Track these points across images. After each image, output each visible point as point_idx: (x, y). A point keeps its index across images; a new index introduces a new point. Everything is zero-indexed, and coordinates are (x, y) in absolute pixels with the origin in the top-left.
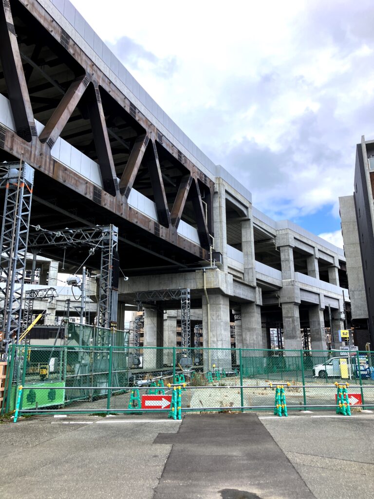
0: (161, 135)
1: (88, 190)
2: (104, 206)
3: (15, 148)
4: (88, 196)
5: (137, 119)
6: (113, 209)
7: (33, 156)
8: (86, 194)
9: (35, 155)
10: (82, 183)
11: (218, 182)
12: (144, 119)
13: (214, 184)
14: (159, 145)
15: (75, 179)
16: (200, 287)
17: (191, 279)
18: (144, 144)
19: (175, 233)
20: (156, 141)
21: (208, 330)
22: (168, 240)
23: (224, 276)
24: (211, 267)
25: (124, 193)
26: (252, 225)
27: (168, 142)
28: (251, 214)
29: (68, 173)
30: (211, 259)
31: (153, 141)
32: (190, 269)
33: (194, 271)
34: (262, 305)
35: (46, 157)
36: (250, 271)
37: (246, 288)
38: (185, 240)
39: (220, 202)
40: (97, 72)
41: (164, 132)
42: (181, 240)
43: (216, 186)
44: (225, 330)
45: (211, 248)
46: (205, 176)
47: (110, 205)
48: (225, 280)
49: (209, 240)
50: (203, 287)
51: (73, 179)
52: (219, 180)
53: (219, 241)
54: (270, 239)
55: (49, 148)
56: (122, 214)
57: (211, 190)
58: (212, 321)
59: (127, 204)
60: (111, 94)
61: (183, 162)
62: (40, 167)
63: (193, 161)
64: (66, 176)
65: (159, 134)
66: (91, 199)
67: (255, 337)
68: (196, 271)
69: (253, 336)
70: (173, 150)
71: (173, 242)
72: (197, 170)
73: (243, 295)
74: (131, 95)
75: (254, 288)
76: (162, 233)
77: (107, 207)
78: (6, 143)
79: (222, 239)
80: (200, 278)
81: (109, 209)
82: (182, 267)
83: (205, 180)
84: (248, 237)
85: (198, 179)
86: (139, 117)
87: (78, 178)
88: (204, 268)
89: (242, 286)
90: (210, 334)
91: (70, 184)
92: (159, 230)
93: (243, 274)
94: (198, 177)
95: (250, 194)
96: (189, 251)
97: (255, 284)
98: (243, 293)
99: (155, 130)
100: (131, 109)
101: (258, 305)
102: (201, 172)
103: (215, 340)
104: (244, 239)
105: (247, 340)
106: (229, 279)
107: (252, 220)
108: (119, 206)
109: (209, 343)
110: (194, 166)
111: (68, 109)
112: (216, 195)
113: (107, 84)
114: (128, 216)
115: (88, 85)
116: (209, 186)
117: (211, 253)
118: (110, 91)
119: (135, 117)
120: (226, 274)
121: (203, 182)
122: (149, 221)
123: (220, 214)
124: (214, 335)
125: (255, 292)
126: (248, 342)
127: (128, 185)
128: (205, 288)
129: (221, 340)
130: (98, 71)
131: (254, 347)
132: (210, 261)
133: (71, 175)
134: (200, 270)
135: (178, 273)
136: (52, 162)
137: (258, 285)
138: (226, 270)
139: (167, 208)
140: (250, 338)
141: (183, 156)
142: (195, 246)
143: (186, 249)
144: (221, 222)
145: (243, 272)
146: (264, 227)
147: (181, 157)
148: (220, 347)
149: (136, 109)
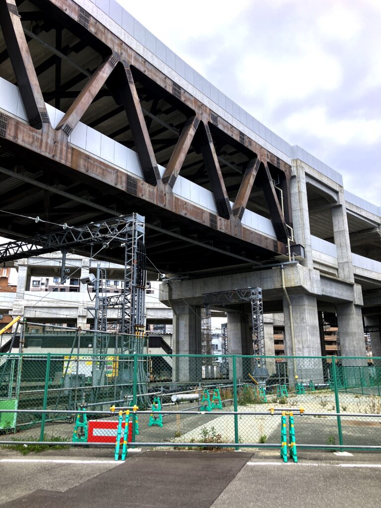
0: (216, 115)
1: (119, 180)
2: (141, 198)
3: (20, 136)
4: (119, 187)
5: (183, 99)
6: (154, 201)
7: (44, 145)
8: (116, 184)
9: (47, 143)
10: (111, 173)
11: (295, 165)
12: (192, 99)
13: (290, 167)
14: (213, 128)
15: (101, 168)
16: (278, 286)
17: (267, 278)
18: (192, 126)
19: (239, 225)
20: (209, 123)
21: (291, 335)
22: (229, 233)
23: (308, 272)
24: (290, 262)
25: (167, 182)
26: (345, 212)
27: (226, 124)
28: (342, 200)
29: (92, 162)
30: (290, 253)
31: (205, 123)
32: (266, 266)
33: (270, 268)
34: (363, 304)
35: (62, 144)
36: (346, 265)
37: (340, 286)
38: (252, 232)
39: (299, 187)
40: (127, 51)
41: (219, 112)
42: (247, 232)
43: (294, 169)
44: (313, 335)
45: (289, 240)
46: (278, 159)
47: (150, 195)
48: (308, 277)
49: (287, 232)
50: (282, 285)
51: (98, 169)
52: (296, 162)
53: (300, 232)
54: (373, 228)
55: (65, 135)
56: (165, 206)
57: (287, 174)
58: (295, 325)
59: (171, 194)
60: (146, 73)
61: (246, 144)
62: (53, 156)
63: (260, 143)
64: (89, 164)
65: (212, 115)
66: (124, 189)
67: (355, 343)
68: (273, 268)
69: (353, 341)
70: (232, 132)
71: (236, 235)
72: (266, 153)
73: (335, 294)
74: (174, 73)
75: (351, 285)
76: (221, 225)
77: (146, 198)
78: (8, 131)
79: (303, 229)
80: (277, 276)
81: (147, 200)
82: (256, 265)
83: (278, 163)
84: (342, 225)
85: (268, 163)
86: (185, 97)
87: (106, 167)
88: (282, 264)
89: (334, 284)
90: (295, 341)
91: (95, 174)
92: (216, 222)
93: (337, 269)
94: (268, 160)
95: (341, 176)
96: (258, 245)
97: (353, 281)
98: (335, 292)
99: (208, 111)
100: (174, 89)
101: (357, 306)
102: (272, 155)
103: (301, 346)
104: (335, 229)
105: (345, 347)
106: (314, 276)
107: (345, 206)
108: (162, 197)
109: (294, 350)
110: (262, 148)
111: (90, 92)
112: (294, 180)
113: (141, 63)
114: (174, 207)
115: (115, 66)
116: (283, 170)
117: (289, 245)
118: (145, 71)
119: (180, 97)
120: (310, 270)
121: (276, 165)
122: (203, 212)
123: (300, 202)
124: (299, 342)
125: (353, 290)
126: (347, 349)
127: (173, 173)
128: (284, 287)
129: (308, 347)
130: (129, 50)
131: (355, 355)
132: (288, 255)
133: (96, 163)
134: (277, 266)
135: (253, 271)
136: (70, 151)
137: (357, 281)
138: (310, 265)
139: (226, 196)
140: (349, 344)
141: (246, 137)
142: (267, 238)
143: (254, 243)
144: (301, 210)
145: (337, 267)
146: (364, 214)
147: (243, 139)
148: (306, 355)
149: (181, 89)
